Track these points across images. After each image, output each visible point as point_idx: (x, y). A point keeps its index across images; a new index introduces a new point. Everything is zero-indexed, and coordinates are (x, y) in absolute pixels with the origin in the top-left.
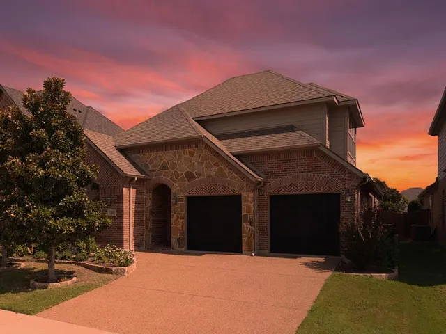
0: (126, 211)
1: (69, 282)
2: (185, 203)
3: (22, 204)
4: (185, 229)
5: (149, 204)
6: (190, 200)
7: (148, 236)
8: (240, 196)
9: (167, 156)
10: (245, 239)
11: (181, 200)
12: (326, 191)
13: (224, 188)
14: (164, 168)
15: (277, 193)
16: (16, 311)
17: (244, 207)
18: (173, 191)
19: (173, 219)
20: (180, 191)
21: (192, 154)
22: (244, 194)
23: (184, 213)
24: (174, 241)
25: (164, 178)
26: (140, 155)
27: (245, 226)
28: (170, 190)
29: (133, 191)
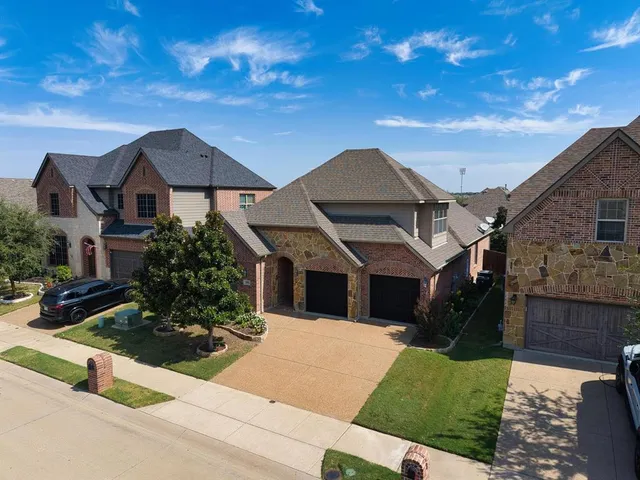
0: (258, 282)
1: (224, 350)
2: (304, 275)
3: (197, 307)
4: (304, 296)
5: (275, 272)
6: (308, 273)
7: (274, 296)
8: (346, 275)
9: (290, 236)
10: (349, 309)
11: (301, 273)
12: (410, 276)
13: (334, 267)
14: (287, 245)
15: (375, 273)
16: (197, 378)
17: (350, 285)
18: (295, 265)
19: (295, 287)
20: (300, 265)
21: (310, 237)
22: (350, 275)
23: (304, 283)
24: (295, 304)
25: (288, 253)
26: (269, 232)
27: (351, 299)
28: (292, 264)
29: (263, 264)
